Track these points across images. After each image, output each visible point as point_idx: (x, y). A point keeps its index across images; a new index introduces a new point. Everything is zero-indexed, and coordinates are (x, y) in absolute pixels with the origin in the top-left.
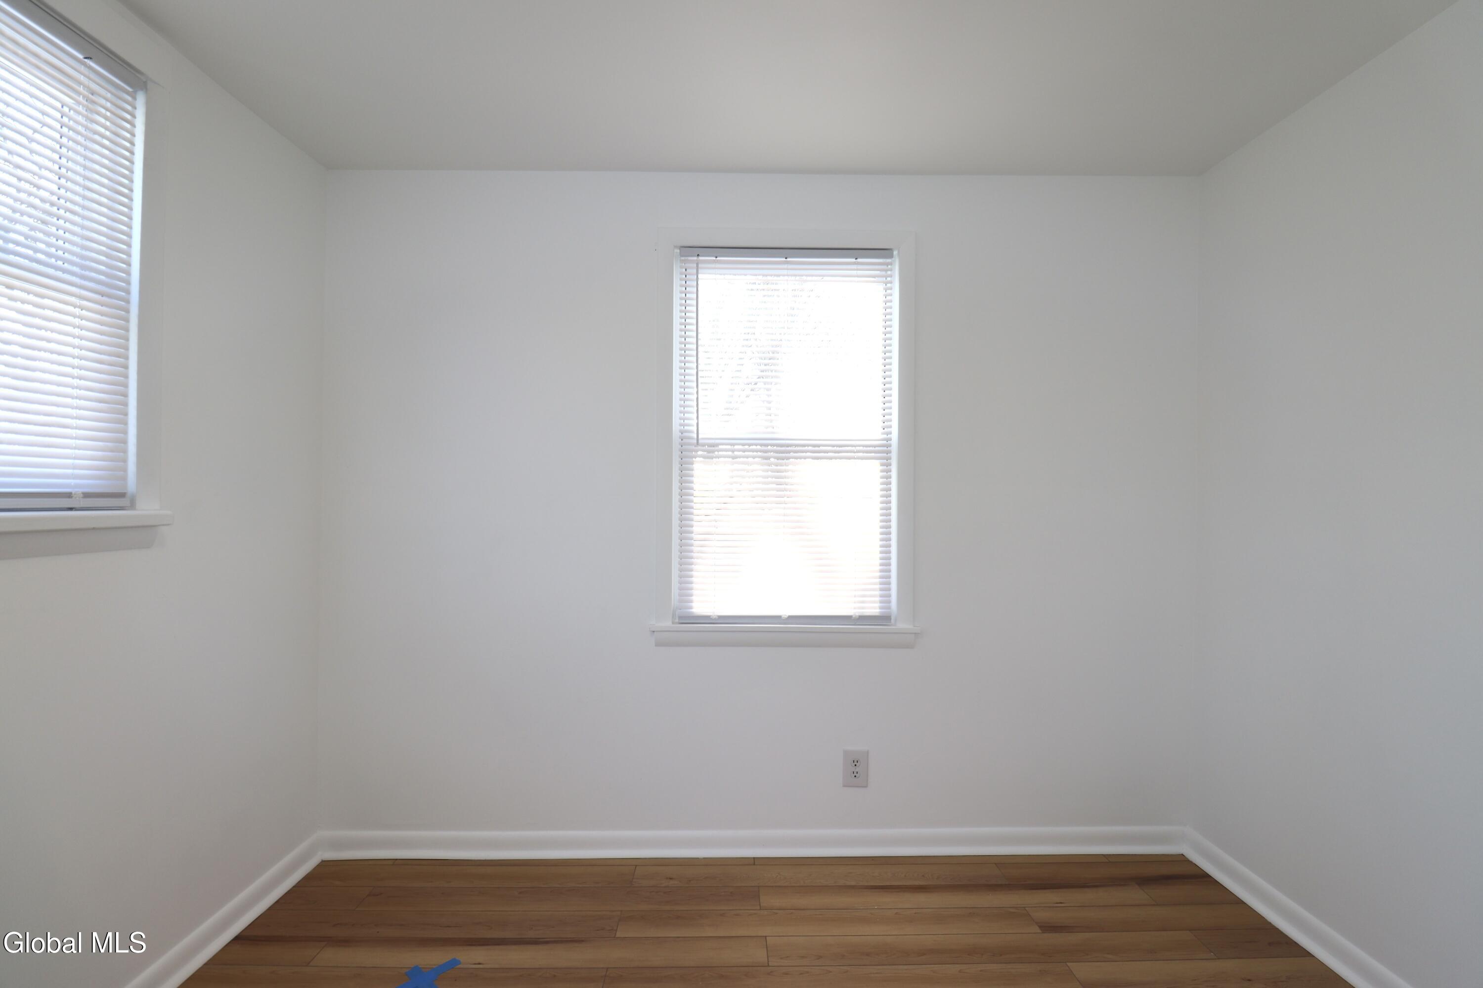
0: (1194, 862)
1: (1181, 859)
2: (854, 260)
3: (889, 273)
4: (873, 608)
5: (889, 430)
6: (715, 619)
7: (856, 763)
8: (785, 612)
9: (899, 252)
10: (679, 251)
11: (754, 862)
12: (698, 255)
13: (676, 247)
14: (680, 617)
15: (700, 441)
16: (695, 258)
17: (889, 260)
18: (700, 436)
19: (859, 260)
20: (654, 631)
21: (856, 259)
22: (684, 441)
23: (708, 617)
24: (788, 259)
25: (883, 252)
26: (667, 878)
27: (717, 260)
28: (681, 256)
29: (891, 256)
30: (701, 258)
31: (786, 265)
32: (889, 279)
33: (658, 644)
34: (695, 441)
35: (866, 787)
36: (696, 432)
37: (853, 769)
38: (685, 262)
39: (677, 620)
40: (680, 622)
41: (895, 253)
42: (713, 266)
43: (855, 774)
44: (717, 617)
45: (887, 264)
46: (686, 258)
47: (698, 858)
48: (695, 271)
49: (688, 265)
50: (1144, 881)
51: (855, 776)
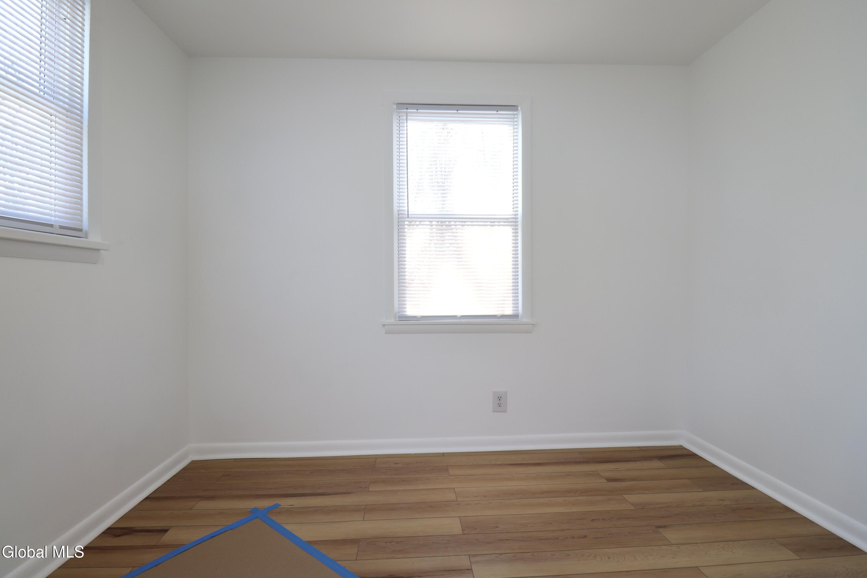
0: (688, 449)
1: (681, 448)
2: (496, 112)
3: (516, 119)
4: (509, 311)
5: (516, 209)
6: (419, 318)
7: (500, 398)
8: (459, 313)
9: (521, 108)
10: (396, 107)
11: (443, 454)
12: (407, 109)
13: (394, 104)
14: (399, 317)
15: (410, 216)
16: (405, 111)
17: (515, 113)
18: (409, 213)
19: (499, 112)
20: (384, 325)
21: (497, 111)
22: (400, 216)
23: (415, 317)
24: (459, 112)
25: (513, 107)
26: (395, 463)
27: (418, 112)
28: (398, 109)
29: (517, 110)
30: (409, 110)
31: (457, 115)
32: (516, 123)
33: (387, 333)
34: (407, 216)
35: (505, 412)
36: (407, 211)
37: (498, 402)
38: (399, 113)
39: (397, 319)
40: (399, 320)
41: (519, 108)
42: (416, 115)
43: (500, 405)
44: (420, 317)
45: (514, 115)
46: (400, 110)
47: (411, 454)
48: (405, 117)
49: (401, 114)
50: (661, 458)
51: (500, 406)
